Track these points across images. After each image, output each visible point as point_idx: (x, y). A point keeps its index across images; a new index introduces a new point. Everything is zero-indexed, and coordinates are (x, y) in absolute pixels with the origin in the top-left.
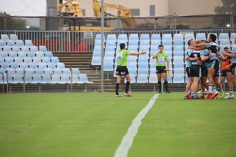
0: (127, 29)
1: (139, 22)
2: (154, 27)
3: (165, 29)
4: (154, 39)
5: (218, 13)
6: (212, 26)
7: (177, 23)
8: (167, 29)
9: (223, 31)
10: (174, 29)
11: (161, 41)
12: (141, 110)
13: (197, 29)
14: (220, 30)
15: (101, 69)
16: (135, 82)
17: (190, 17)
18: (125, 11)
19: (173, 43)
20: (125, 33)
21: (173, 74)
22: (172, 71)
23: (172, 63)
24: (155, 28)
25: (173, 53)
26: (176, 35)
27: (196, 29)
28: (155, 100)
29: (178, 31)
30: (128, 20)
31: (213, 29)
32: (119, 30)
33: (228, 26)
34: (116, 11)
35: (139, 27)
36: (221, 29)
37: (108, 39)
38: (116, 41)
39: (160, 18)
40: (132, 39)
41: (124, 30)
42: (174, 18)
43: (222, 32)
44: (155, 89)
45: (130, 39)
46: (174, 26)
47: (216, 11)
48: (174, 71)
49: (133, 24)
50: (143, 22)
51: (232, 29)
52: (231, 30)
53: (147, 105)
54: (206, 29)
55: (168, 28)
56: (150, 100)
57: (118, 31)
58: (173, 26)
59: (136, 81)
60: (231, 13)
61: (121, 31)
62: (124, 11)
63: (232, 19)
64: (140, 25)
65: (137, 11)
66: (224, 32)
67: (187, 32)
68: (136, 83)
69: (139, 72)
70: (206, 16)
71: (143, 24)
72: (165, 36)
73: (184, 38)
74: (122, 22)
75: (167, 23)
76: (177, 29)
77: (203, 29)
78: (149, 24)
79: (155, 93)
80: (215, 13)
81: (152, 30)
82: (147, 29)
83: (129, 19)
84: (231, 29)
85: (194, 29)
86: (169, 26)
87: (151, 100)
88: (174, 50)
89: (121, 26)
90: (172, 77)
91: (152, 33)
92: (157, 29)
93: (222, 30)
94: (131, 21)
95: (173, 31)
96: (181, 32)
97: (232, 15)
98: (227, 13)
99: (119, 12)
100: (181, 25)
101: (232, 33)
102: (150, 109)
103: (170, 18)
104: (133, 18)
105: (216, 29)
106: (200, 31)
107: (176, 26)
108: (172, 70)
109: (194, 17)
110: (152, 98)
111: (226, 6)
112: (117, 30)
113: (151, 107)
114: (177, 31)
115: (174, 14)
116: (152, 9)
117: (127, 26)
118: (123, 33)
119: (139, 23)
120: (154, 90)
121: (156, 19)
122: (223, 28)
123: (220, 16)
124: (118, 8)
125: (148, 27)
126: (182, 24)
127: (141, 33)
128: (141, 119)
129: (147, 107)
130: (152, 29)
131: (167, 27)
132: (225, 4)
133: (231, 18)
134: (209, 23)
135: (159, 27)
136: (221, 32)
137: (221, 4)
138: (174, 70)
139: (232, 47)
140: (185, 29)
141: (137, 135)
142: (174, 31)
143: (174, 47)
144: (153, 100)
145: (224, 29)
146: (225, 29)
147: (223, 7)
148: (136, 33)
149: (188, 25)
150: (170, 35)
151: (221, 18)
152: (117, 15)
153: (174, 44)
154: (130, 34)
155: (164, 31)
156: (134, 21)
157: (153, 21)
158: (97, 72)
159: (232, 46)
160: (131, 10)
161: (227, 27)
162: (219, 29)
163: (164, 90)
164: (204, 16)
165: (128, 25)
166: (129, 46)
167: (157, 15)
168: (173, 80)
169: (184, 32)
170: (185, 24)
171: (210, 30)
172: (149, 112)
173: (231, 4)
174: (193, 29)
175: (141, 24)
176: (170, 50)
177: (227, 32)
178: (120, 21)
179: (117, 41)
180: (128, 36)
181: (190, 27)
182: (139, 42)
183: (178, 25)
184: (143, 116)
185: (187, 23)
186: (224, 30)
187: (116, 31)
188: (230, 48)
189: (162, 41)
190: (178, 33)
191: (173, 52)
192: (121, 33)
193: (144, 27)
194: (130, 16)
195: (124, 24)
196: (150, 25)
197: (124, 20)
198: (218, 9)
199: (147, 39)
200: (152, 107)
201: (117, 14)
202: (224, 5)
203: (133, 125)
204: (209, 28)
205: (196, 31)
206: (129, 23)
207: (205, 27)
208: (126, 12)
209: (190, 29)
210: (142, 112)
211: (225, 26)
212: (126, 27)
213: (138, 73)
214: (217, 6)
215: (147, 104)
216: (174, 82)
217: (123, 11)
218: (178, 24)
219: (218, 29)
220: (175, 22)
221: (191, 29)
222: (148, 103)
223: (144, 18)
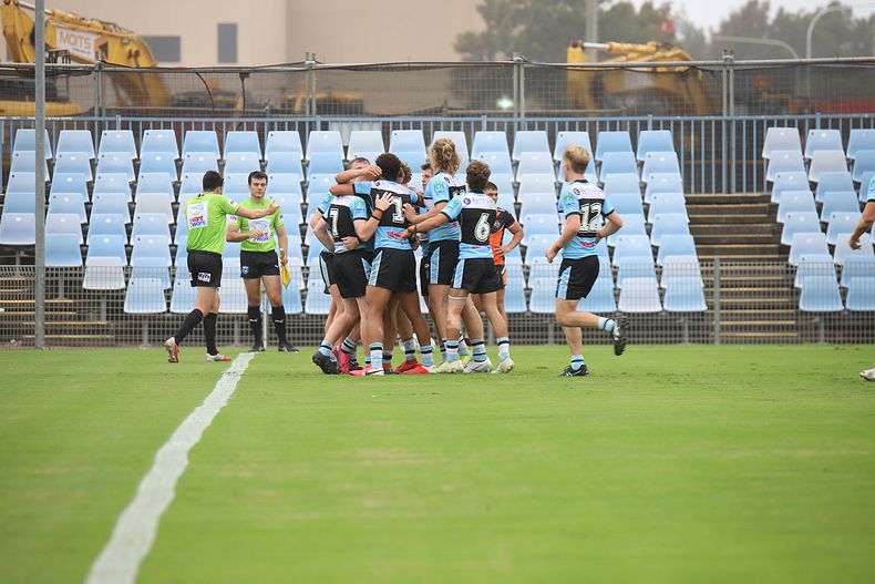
0: (134, 111)
1: (178, 86)
2: (233, 105)
3: (274, 112)
4: (232, 149)
5: (468, 55)
6: (446, 102)
7: (318, 90)
8: (283, 112)
9: (488, 123)
10: (311, 112)
11: (261, 158)
12: (187, 415)
13: (394, 116)
14: (477, 119)
15: (34, 259)
16: (165, 309)
17: (367, 70)
18: (123, 45)
19: (305, 165)
20: (125, 126)
21: (306, 282)
22: (303, 268)
23: (303, 240)
24: (239, 107)
25: (305, 203)
26: (316, 136)
27: (388, 116)
28: (239, 378)
29: (323, 119)
30: (136, 79)
31: (452, 116)
32: (104, 113)
33: (505, 103)
34: (92, 43)
35: (179, 106)
36: (479, 115)
37: (63, 149)
38: (93, 157)
39: (255, 70)
40: (152, 147)
41: (124, 113)
42: (307, 73)
43: (485, 125)
44: (237, 336)
45: (147, 149)
46: (307, 101)
47: (460, 49)
48: (308, 268)
49: (153, 92)
50: (196, 85)
51: (519, 115)
52: (515, 119)
53: (211, 396)
54: (425, 113)
55: (287, 108)
56: (219, 376)
57: (100, 119)
58: (304, 100)
59: (168, 305)
60: (515, 58)
61: (110, 119)
62: (123, 42)
63: (519, 79)
64: (182, 98)
65: (170, 46)
66: (490, 128)
67: (355, 126)
68: (168, 311)
69: (178, 271)
70: (425, 68)
71: (196, 93)
72: (276, 138)
73: (346, 148)
74: (115, 86)
75: (283, 89)
76: (318, 113)
77: (415, 115)
78: (216, 94)
79: (239, 349)
80: (456, 58)
81: (228, 114)
82: (209, 112)
83: (140, 72)
84: (516, 115)
85: (383, 116)
86: (290, 100)
87: (225, 377)
88: (308, 191)
89: (111, 100)
90: (303, 291)
91: (229, 127)
92: (244, 114)
93: (484, 120)
94: (149, 80)
95: (307, 119)
96: (335, 126)
97: (518, 64)
98: (500, 58)
99: (104, 48)
100: (335, 101)
101: (519, 130)
102: (222, 409)
103: (295, 72)
104: (155, 70)
105: (463, 116)
106: (404, 123)
107: (318, 101)
108: (303, 265)
109: (383, 69)
110: (229, 370)
111: (495, 32)
112: (96, 112)
113: (225, 404)
114: (319, 119)
115: (310, 57)
116: (227, 36)
117: (133, 99)
118: (119, 125)
119: (180, 91)
120: (233, 341)
121: (244, 74)
122: (487, 111)
123: (478, 66)
124: (98, 33)
125: (213, 105)
126: (337, 95)
127: (188, 127)
128: (189, 446)
129: (207, 402)
130: (229, 112)
131: (283, 106)
132: (493, 23)
133: (515, 74)
134: (436, 92)
135: (253, 106)
136: (478, 127)
137: (479, 26)
138: (308, 265)
139: (519, 184)
140: (351, 113)
141: (173, 506)
142: (310, 123)
143: (308, 179)
144: (232, 376)
145: (489, 116)
146: (494, 115)
147: (484, 36)
148: (167, 126)
149: (361, 101)
150: (296, 134)
151: (479, 75)
152: (97, 58)
153: (309, 170)
154: (146, 131)
155: (272, 120)
156: (159, 79)
157: (231, 83)
158: (18, 272)
159: (518, 180)
160: (147, 39)
161: (500, 109)
162: (473, 116)
163: (271, 339)
164: (419, 68)
165: (137, 93)
166: (140, 174)
167: (244, 60)
168: (303, 304)
169: (345, 126)
170: (350, 96)
171: (439, 119)
172: (217, 420)
173: (515, 26)
174: (378, 116)
175: (185, 94)
176: (294, 192)
177: (500, 128)
178: (108, 80)
179: (97, 154)
180: (137, 137)
181: (368, 108)
182: (180, 160)
183: (325, 100)
184: (196, 438)
185: (356, 90)
186: (491, 119)
187: (93, 118)
188: (514, 187)
189: (266, 158)
190: (325, 127)
191: (305, 198)
192: (112, 126)
193: (198, 105)
194: (143, 62)
195: (123, 93)
196: (220, 98)
197: (120, 77)
198: (467, 42)
199: (208, 149)
200: (229, 401)
201: (96, 53)
202: (491, 27)
203: (156, 469)
204: (438, 112)
205: (388, 122)
206: (142, 90)
207: (422, 109)
208: (128, 48)
209: (368, 115)
210: (189, 420)
211: (494, 106)
212: (130, 103)
213: (174, 276)
214: (463, 31)
215: (210, 392)
216: (307, 311)
217: (118, 41)
218: (322, 95)
219: (468, 116)
220: (314, 88)
221: (373, 116)
222: (214, 387)
223: (197, 72)
